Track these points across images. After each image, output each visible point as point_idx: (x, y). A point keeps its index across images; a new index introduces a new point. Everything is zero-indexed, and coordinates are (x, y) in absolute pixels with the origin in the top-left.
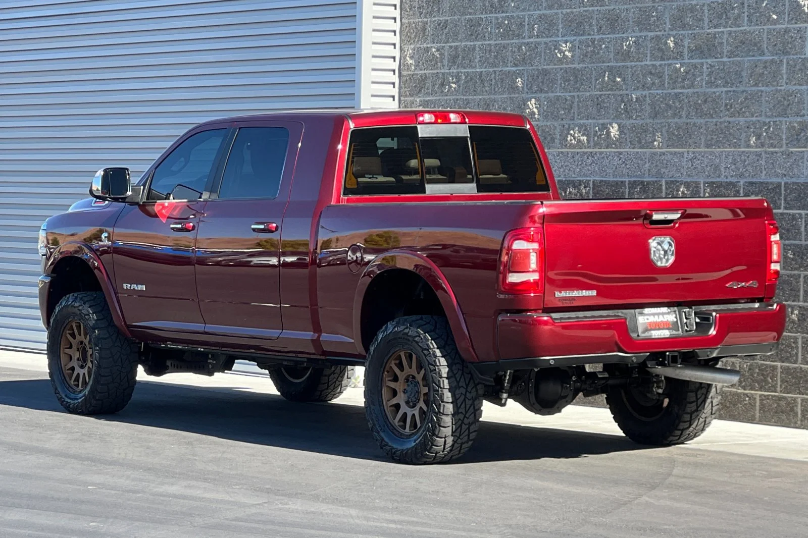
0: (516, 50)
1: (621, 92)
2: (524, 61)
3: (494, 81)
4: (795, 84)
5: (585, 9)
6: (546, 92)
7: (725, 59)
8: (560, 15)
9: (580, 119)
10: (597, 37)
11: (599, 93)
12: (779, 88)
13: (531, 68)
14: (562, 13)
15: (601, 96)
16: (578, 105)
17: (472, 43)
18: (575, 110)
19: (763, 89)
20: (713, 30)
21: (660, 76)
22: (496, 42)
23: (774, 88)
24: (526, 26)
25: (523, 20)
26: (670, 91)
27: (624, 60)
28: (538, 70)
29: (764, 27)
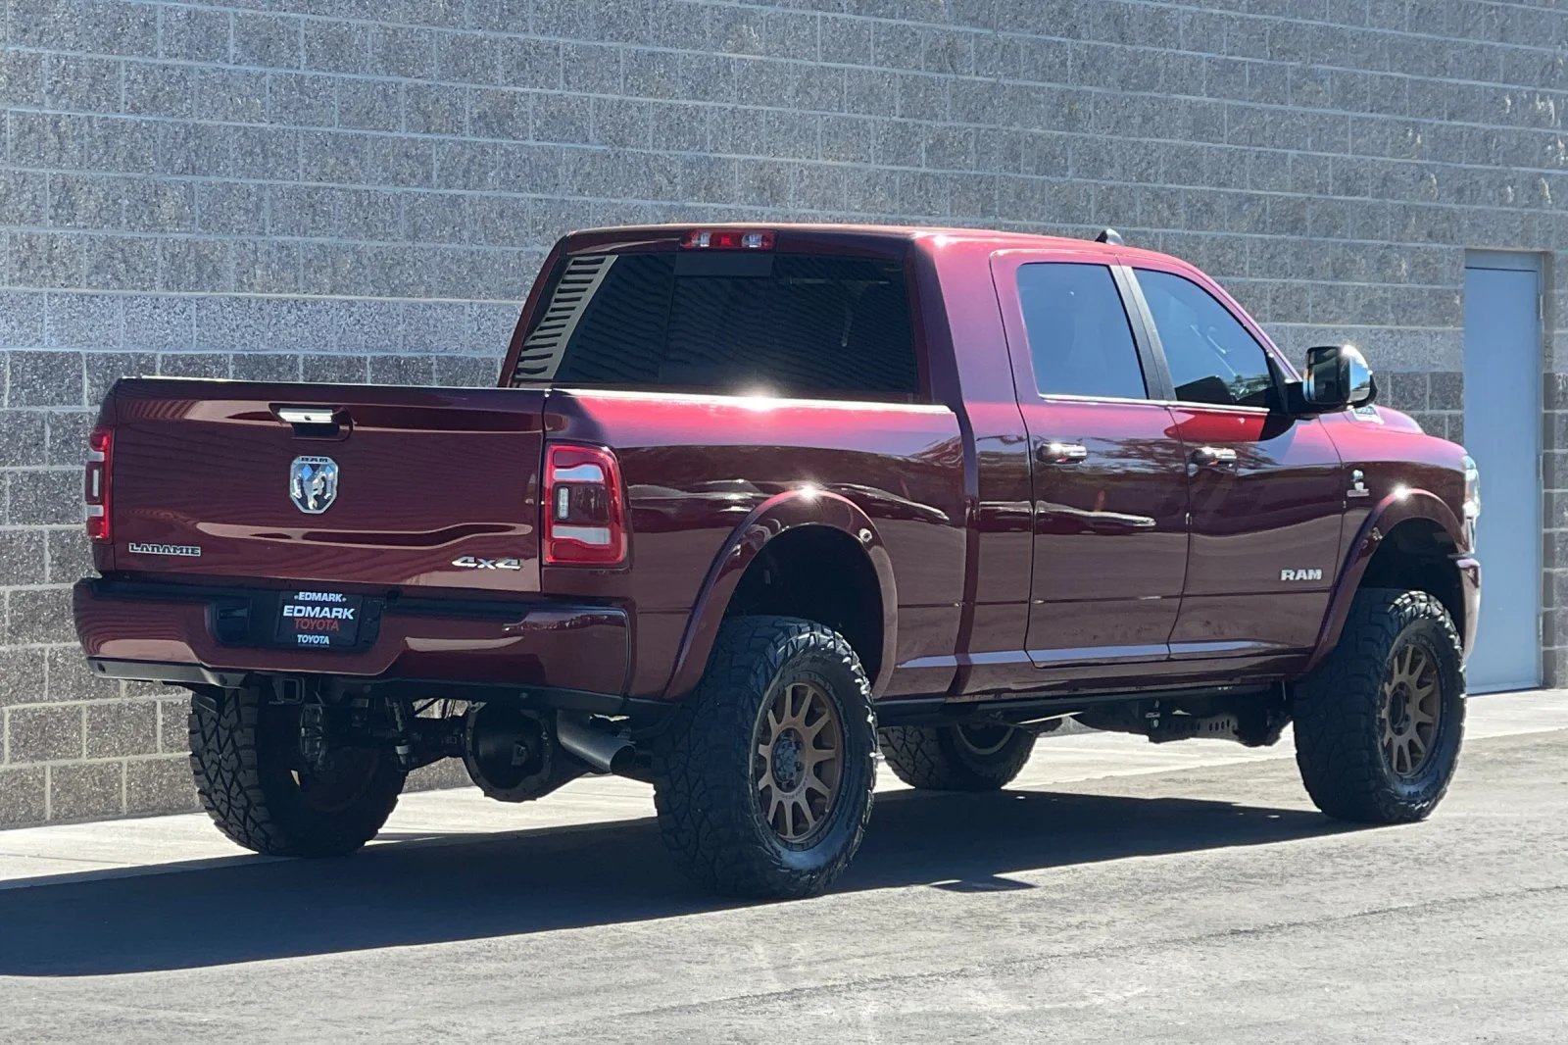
0: (140, 78)
1: (357, 186)
2: (154, 104)
3: (87, 139)
4: (637, 197)
5: (282, 14)
6: (206, 174)
7: (531, 142)
8: (232, 20)
9: (277, 234)
10: (309, 74)
11: (315, 184)
12: (613, 201)
13: (170, 120)
14: (235, 14)
15: (317, 189)
16: (272, 205)
17: (33, 51)
18: (265, 214)
19: (588, 199)
20: (512, 89)
21: (424, 161)
22: (90, 56)
23: (606, 201)
24: (161, 32)
25: (151, 16)
26: (442, 191)
27: (361, 124)
28: (186, 126)
29: (591, 95)
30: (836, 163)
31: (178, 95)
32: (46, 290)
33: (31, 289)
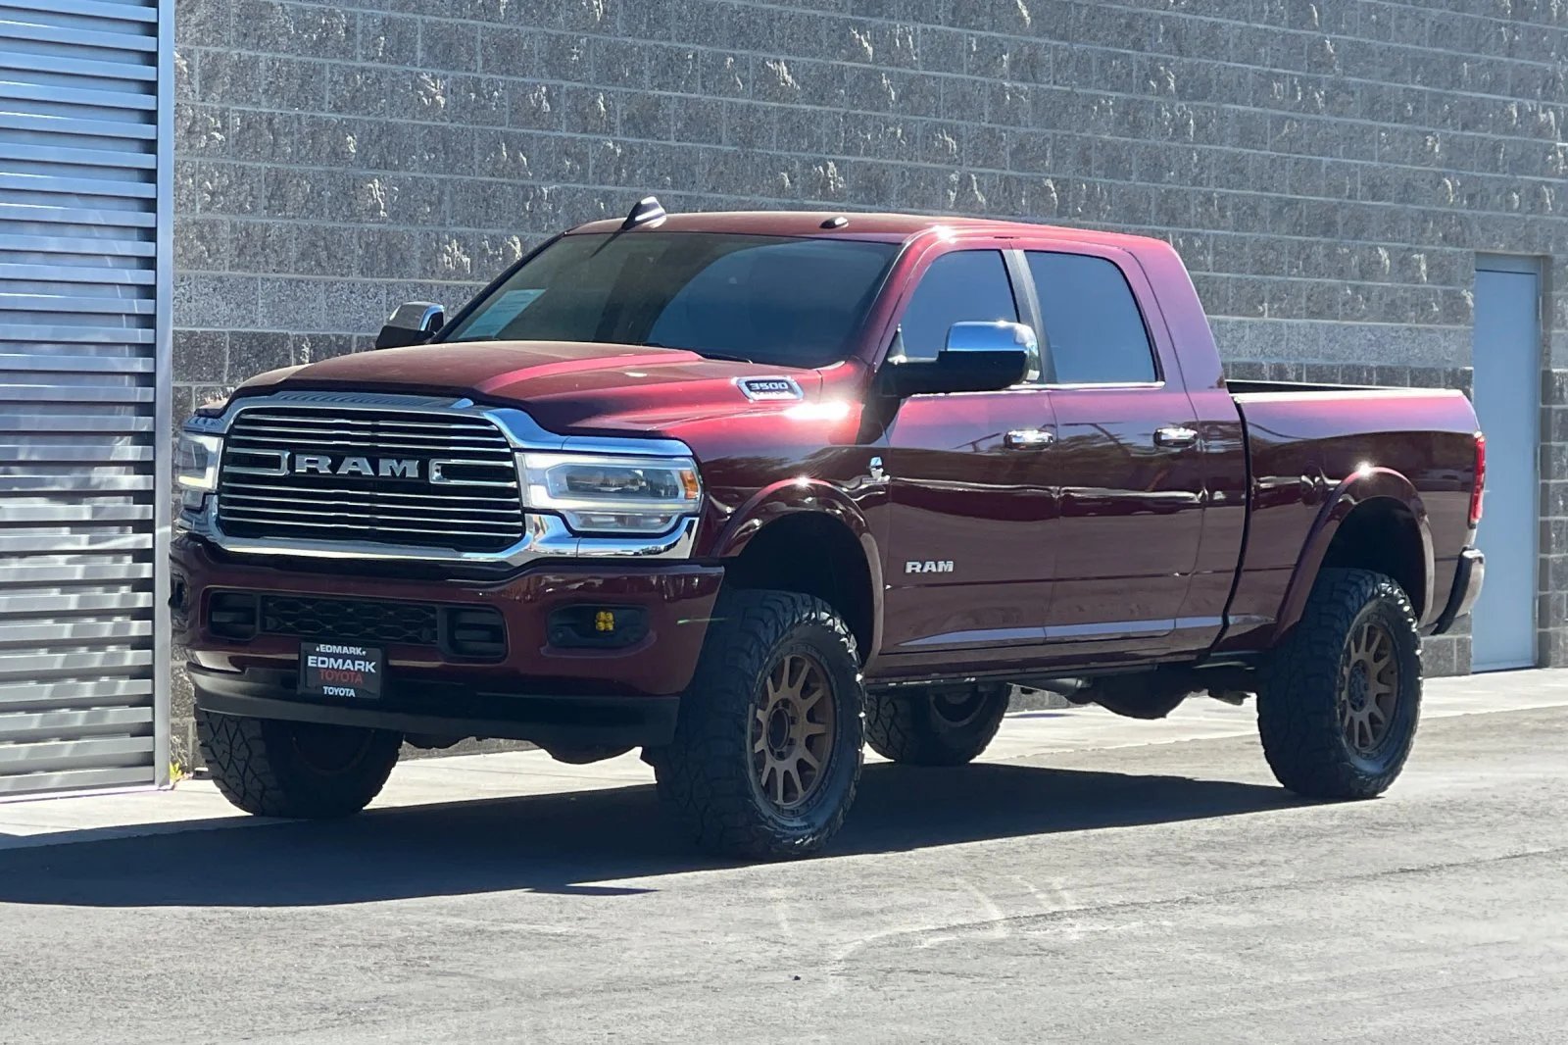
0: (342, 78)
1: (525, 182)
2: (353, 104)
3: (297, 136)
4: (763, 195)
5: (462, 21)
6: (396, 169)
7: (673, 143)
8: (419, 25)
9: (456, 225)
11: (488, 179)
12: (742, 198)
13: (367, 118)
14: (423, 21)
15: (490, 184)
16: (451, 198)
17: (252, 54)
18: (446, 207)
19: (723, 196)
20: (657, 92)
21: (581, 158)
22: (300, 59)
23: (736, 197)
24: (360, 37)
25: (352, 22)
26: (597, 187)
27: (527, 124)
28: (379, 123)
29: (724, 99)
30: (933, 165)
31: (374, 95)
32: (260, 275)
33: (248, 274)
